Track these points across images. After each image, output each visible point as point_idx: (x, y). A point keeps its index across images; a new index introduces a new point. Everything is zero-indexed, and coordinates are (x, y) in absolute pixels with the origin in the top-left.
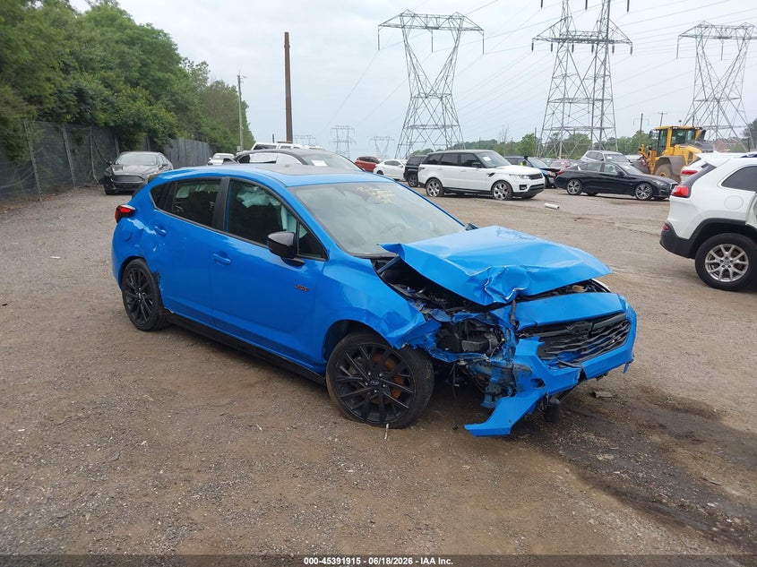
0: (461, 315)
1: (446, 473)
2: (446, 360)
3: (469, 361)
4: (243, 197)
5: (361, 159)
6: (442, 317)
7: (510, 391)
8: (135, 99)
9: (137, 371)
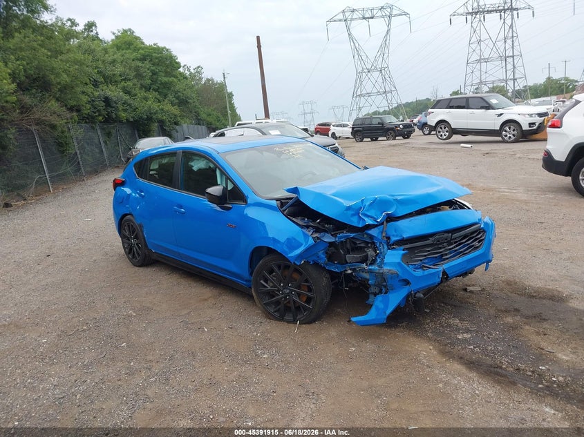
0: (343, 235)
1: (336, 353)
2: (337, 270)
3: (354, 270)
4: (192, 164)
5: (319, 125)
6: (328, 238)
7: (384, 290)
8: (146, 99)
9: (127, 295)
